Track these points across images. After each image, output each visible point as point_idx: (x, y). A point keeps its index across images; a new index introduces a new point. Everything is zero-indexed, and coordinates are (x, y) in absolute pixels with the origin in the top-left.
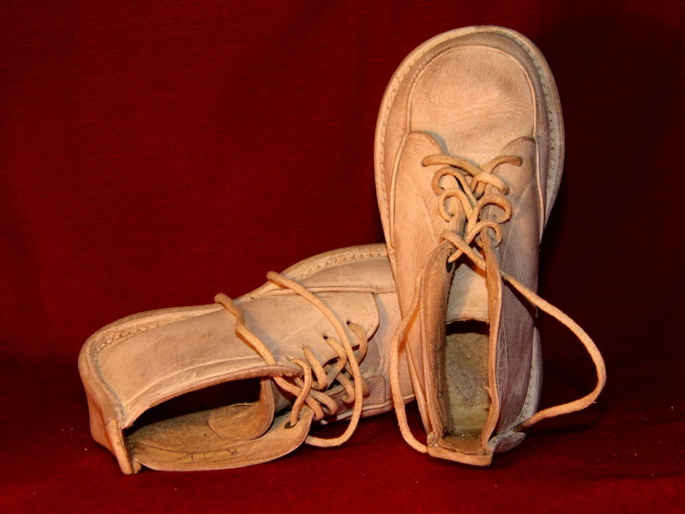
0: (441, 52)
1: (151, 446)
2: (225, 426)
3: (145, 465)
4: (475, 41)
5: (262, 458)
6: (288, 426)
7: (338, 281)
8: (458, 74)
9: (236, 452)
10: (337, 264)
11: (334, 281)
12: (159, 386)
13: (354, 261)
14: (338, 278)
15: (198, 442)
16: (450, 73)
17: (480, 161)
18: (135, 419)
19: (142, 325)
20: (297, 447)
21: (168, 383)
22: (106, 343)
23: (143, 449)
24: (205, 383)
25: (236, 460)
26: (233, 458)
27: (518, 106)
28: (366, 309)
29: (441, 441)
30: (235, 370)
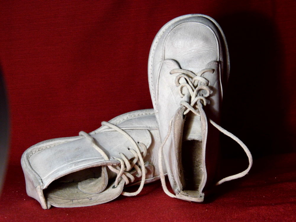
0: (178, 25)
1: (54, 197)
2: (86, 188)
3: (53, 205)
4: (192, 20)
5: (103, 201)
6: (114, 187)
7: (133, 125)
8: (185, 34)
9: (91, 199)
10: (132, 118)
11: (131, 125)
12: (58, 171)
13: (139, 116)
14: (133, 124)
15: (74, 195)
16: (181, 34)
17: (195, 71)
18: (48, 185)
19: (48, 145)
20: (118, 196)
21: (62, 169)
22: (32, 153)
23: (51, 198)
24: (79, 169)
25: (92, 202)
26: (91, 202)
27: (212, 48)
28: (146, 137)
29: (182, 192)
30: (91, 163)
